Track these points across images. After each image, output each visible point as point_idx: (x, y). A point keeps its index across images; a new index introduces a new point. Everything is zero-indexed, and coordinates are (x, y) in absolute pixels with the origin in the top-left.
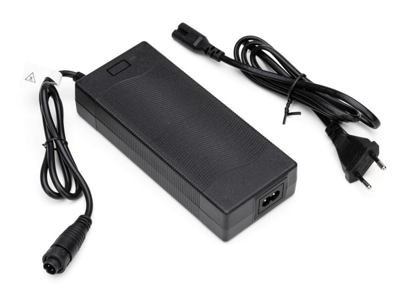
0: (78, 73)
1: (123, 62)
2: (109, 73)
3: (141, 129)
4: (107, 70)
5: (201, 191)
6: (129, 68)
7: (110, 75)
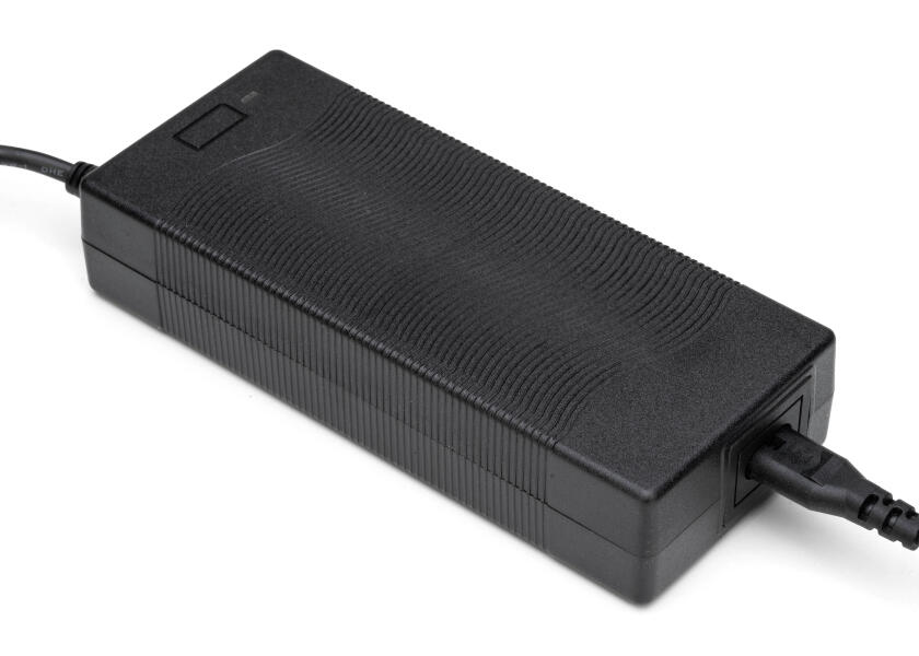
0: (80, 164)
1: (223, 110)
2: (184, 142)
3: (317, 289)
4: (176, 136)
5: (552, 441)
6: (245, 122)
7: (187, 149)
